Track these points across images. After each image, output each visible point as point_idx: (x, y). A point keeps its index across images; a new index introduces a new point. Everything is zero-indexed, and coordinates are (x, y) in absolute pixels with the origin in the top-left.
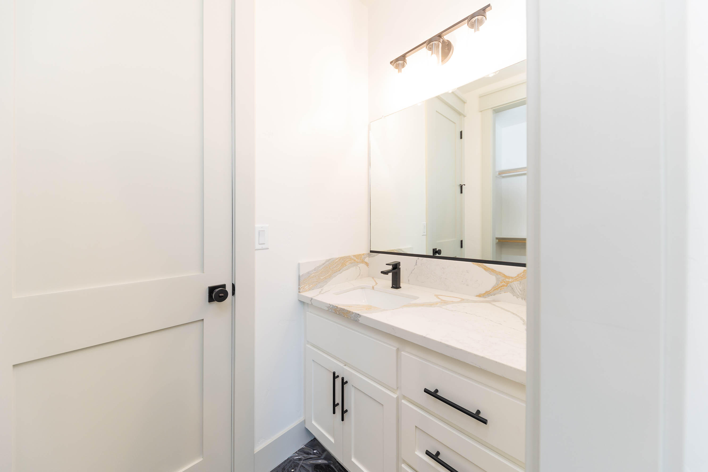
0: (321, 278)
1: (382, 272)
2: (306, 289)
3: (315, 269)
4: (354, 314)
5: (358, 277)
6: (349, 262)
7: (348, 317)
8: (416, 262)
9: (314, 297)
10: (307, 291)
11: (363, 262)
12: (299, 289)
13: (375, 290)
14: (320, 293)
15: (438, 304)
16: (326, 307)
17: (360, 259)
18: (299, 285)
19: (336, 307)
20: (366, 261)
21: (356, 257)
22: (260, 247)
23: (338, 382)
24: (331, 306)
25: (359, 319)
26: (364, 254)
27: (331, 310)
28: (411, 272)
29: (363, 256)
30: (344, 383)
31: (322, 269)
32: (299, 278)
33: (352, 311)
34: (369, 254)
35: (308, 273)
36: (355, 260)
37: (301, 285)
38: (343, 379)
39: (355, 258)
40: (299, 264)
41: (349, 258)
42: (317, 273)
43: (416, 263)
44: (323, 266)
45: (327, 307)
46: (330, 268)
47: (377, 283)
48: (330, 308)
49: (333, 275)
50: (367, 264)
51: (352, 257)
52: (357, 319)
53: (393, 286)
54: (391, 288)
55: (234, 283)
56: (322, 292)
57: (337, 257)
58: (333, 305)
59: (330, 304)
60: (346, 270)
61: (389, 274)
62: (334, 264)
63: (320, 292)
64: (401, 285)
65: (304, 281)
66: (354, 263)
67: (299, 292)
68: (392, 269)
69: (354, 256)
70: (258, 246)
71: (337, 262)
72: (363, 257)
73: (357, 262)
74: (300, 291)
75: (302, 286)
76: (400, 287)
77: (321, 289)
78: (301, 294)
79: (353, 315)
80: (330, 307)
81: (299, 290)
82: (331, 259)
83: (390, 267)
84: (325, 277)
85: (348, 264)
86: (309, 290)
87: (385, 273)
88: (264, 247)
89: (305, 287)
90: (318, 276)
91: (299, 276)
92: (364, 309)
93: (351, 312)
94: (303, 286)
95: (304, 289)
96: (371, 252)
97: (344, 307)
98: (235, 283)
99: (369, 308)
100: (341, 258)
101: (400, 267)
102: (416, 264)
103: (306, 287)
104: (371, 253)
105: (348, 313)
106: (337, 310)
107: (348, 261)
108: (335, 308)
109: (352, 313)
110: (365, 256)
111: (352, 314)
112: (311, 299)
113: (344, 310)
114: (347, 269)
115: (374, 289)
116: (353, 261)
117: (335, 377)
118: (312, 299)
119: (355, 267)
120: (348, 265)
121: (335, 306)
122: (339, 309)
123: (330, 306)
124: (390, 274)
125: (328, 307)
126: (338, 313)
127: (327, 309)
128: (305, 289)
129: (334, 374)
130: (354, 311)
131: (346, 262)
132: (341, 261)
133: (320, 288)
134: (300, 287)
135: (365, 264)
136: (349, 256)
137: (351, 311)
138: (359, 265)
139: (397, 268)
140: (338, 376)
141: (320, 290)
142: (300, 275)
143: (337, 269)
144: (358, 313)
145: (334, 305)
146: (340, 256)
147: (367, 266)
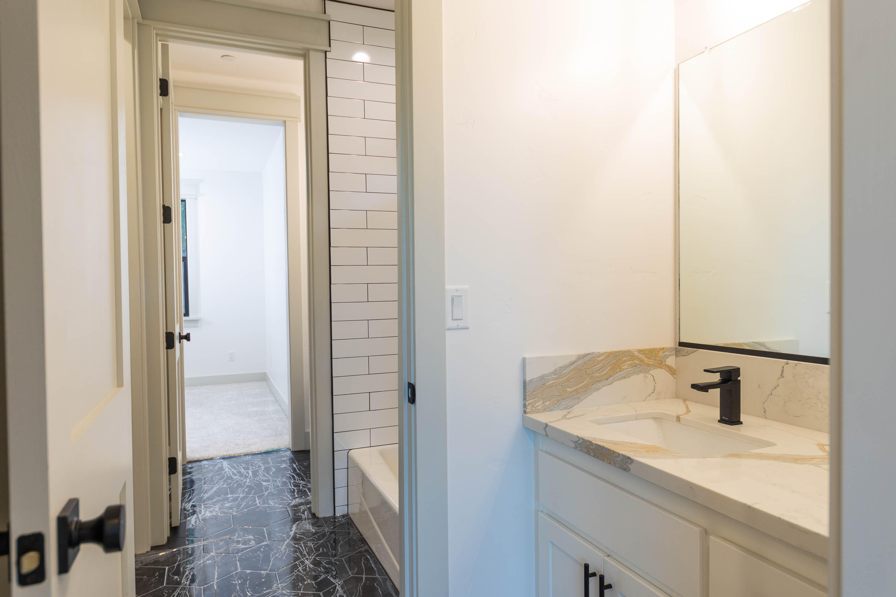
0: (569, 390)
1: (694, 386)
2: (539, 407)
3: (555, 373)
4: (621, 457)
5: (650, 396)
6: (629, 363)
7: (610, 461)
8: (783, 371)
9: (550, 422)
10: (539, 411)
11: (661, 364)
12: (525, 406)
13: (681, 424)
14: (564, 417)
15: (815, 460)
16: (571, 441)
17: (655, 360)
18: (525, 399)
19: (589, 443)
20: (668, 364)
21: (645, 354)
22: (454, 324)
23: (594, 583)
24: (580, 440)
25: (630, 466)
26: (663, 348)
27: (581, 448)
28: (770, 393)
29: (663, 353)
30: (603, 587)
31: (569, 373)
32: (524, 386)
33: (617, 451)
34: (676, 349)
35: (542, 378)
36: (641, 360)
37: (529, 399)
38: (602, 578)
39: (642, 356)
40: (524, 360)
41: (628, 354)
42: (560, 380)
43: (782, 374)
44: (572, 367)
45: (573, 442)
46: (586, 372)
47: (688, 411)
48: (578, 444)
49: (592, 386)
50: (672, 371)
51: (636, 353)
52: (627, 466)
53: (723, 417)
54: (719, 421)
55: (413, 384)
56: (568, 417)
57: (602, 351)
58: (583, 438)
59: (579, 436)
60: (621, 378)
61: (710, 390)
62: (596, 365)
63: (565, 415)
64: (743, 418)
65: (534, 393)
66: (640, 366)
67: (525, 412)
68: (719, 381)
69: (640, 351)
70: (450, 323)
71: (602, 360)
72: (661, 354)
73: (649, 365)
74: (527, 410)
75: (529, 401)
76: (739, 423)
77: (569, 410)
78: (527, 415)
79: (619, 459)
80: (578, 442)
81: (525, 409)
82: (588, 354)
83: (716, 378)
84: (575, 388)
85: (626, 367)
86: (545, 409)
87: (704, 388)
88: (461, 324)
89: (535, 404)
90: (562, 386)
91: (525, 383)
92: (643, 451)
93: (615, 453)
94: (532, 401)
95: (533, 406)
96: (681, 344)
97: (604, 444)
98: (415, 383)
99: (652, 450)
100: (610, 354)
101: (739, 378)
102: (782, 376)
103: (537, 404)
104: (680, 347)
105: (611, 455)
106: (592, 448)
107: (625, 361)
108: (587, 444)
109: (617, 454)
110: (666, 353)
111: (618, 457)
112: (544, 426)
113: (603, 448)
114: (625, 378)
115: (681, 420)
116: (637, 362)
117: (588, 574)
118: (547, 425)
119: (642, 375)
120: (627, 370)
121: (588, 441)
122: (595, 446)
123: (578, 439)
124: (716, 392)
125: (575, 442)
126: (593, 453)
127: (573, 445)
128: (537, 407)
129: (586, 567)
130: (620, 452)
131: (622, 363)
132: (610, 360)
133: (565, 408)
134: (527, 403)
135: (666, 370)
136: (629, 351)
137: (615, 450)
138: (651, 372)
139: (731, 380)
140: (594, 574)
141: (565, 412)
142: (525, 380)
143: (602, 376)
144: (629, 456)
145: (586, 439)
146: (609, 350)
147: (672, 375)
